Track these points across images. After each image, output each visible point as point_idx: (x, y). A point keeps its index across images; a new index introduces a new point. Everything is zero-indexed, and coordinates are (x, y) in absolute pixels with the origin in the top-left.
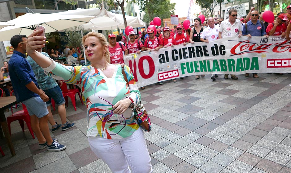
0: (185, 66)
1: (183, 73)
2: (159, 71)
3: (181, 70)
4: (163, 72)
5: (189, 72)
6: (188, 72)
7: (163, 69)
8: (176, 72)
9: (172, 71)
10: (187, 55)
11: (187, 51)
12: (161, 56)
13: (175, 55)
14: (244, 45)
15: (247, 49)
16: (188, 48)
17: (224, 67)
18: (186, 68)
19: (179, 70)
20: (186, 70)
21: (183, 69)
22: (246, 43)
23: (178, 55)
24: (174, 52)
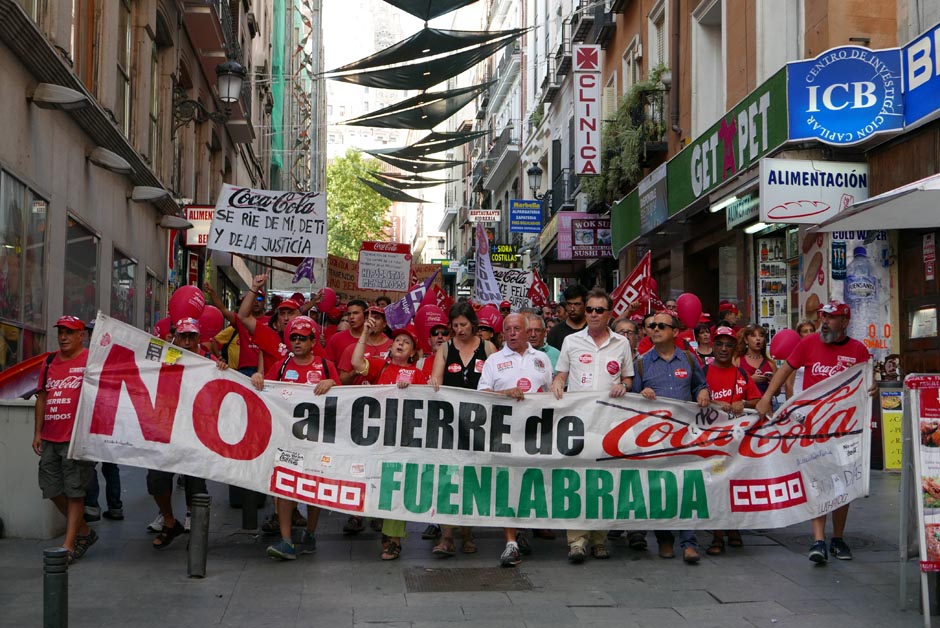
0: (399, 477)
1: (385, 504)
2: (283, 458)
3: (378, 491)
4: (298, 469)
5: (409, 504)
6: (407, 507)
7: (300, 462)
8: (357, 491)
9: (340, 483)
10: (420, 432)
11: (422, 414)
12: (306, 412)
13: (368, 422)
14: (657, 427)
15: (667, 443)
16: (426, 405)
17: (566, 499)
18: (402, 487)
19: (368, 488)
20: (398, 496)
21: (388, 487)
22: (660, 421)
23: (380, 422)
24: (367, 408)
